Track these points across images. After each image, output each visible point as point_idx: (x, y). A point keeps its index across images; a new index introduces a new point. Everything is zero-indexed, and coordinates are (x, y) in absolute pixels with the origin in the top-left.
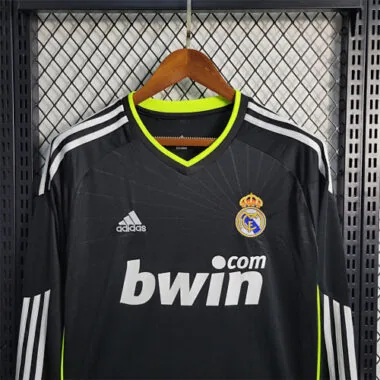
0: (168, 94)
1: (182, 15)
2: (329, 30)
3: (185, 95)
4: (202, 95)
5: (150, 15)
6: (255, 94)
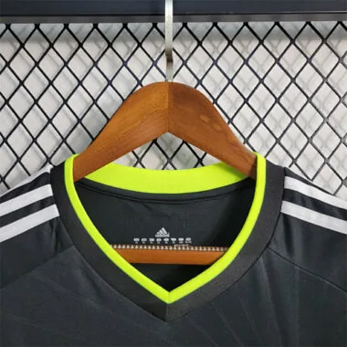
0: (139, 161)
3: (170, 161)
4: (200, 162)
6: (294, 161)
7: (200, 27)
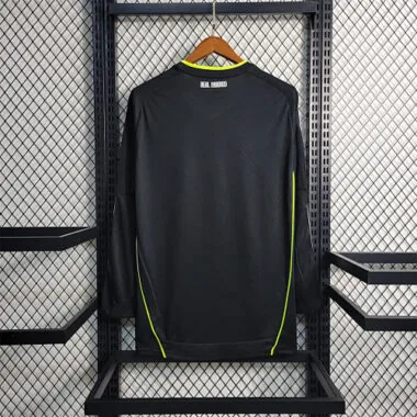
1: (209, 17)
2: (300, 26)
5: (188, 17)
7: (221, 17)
